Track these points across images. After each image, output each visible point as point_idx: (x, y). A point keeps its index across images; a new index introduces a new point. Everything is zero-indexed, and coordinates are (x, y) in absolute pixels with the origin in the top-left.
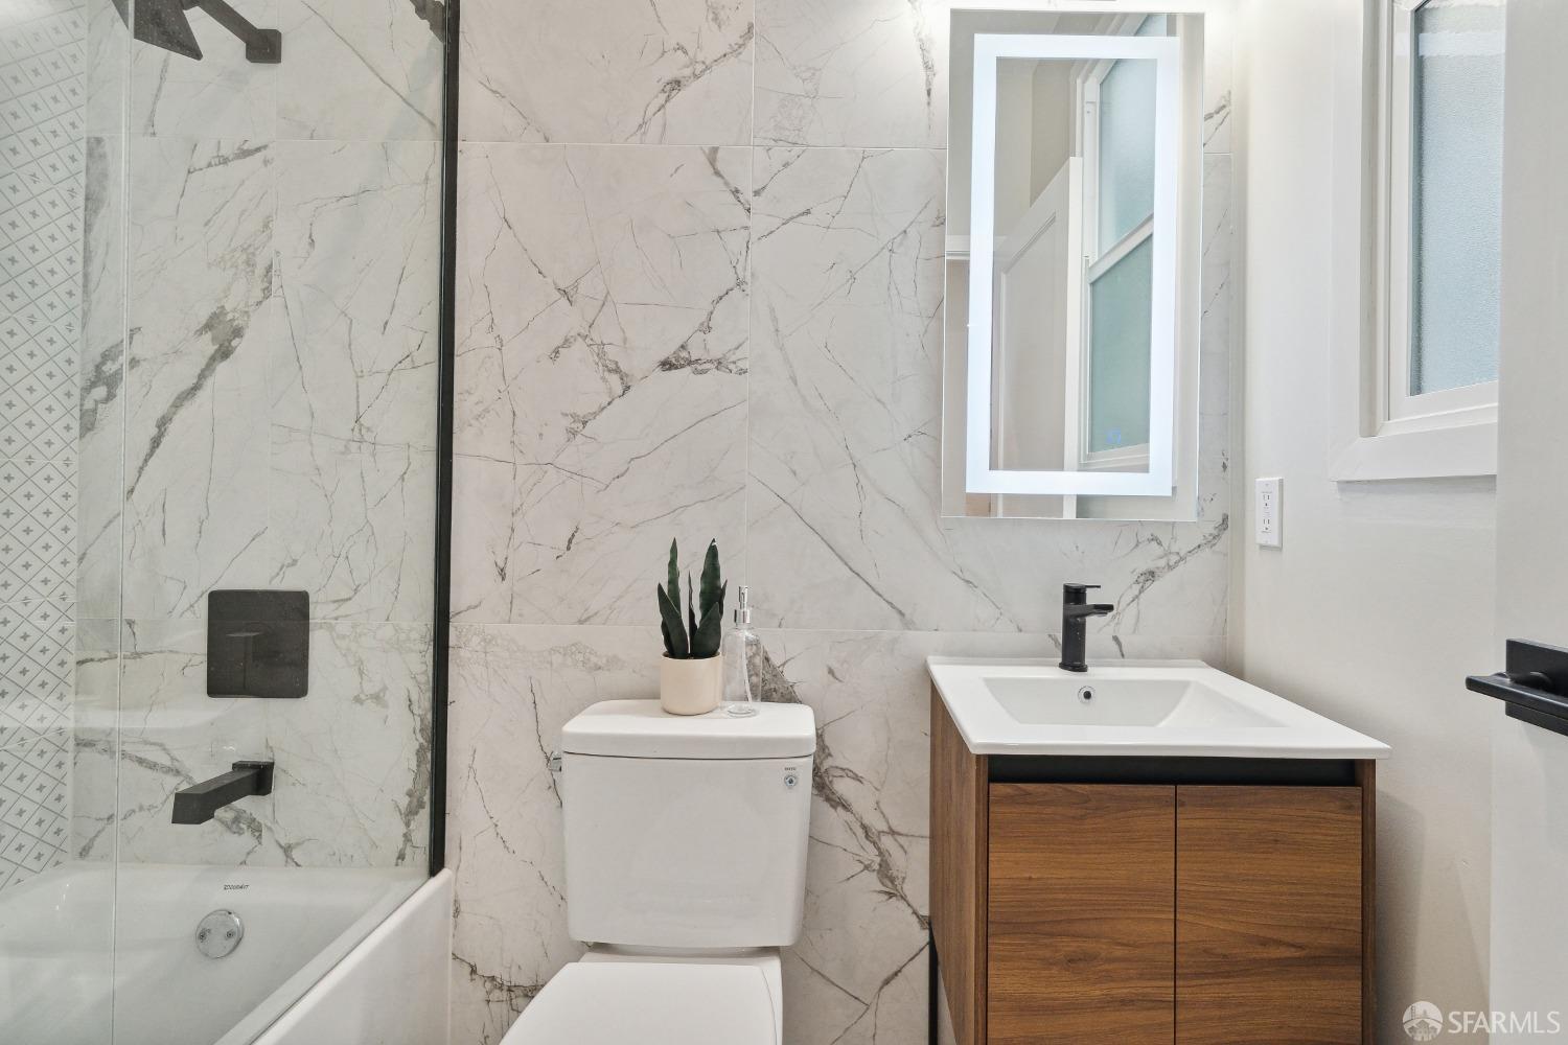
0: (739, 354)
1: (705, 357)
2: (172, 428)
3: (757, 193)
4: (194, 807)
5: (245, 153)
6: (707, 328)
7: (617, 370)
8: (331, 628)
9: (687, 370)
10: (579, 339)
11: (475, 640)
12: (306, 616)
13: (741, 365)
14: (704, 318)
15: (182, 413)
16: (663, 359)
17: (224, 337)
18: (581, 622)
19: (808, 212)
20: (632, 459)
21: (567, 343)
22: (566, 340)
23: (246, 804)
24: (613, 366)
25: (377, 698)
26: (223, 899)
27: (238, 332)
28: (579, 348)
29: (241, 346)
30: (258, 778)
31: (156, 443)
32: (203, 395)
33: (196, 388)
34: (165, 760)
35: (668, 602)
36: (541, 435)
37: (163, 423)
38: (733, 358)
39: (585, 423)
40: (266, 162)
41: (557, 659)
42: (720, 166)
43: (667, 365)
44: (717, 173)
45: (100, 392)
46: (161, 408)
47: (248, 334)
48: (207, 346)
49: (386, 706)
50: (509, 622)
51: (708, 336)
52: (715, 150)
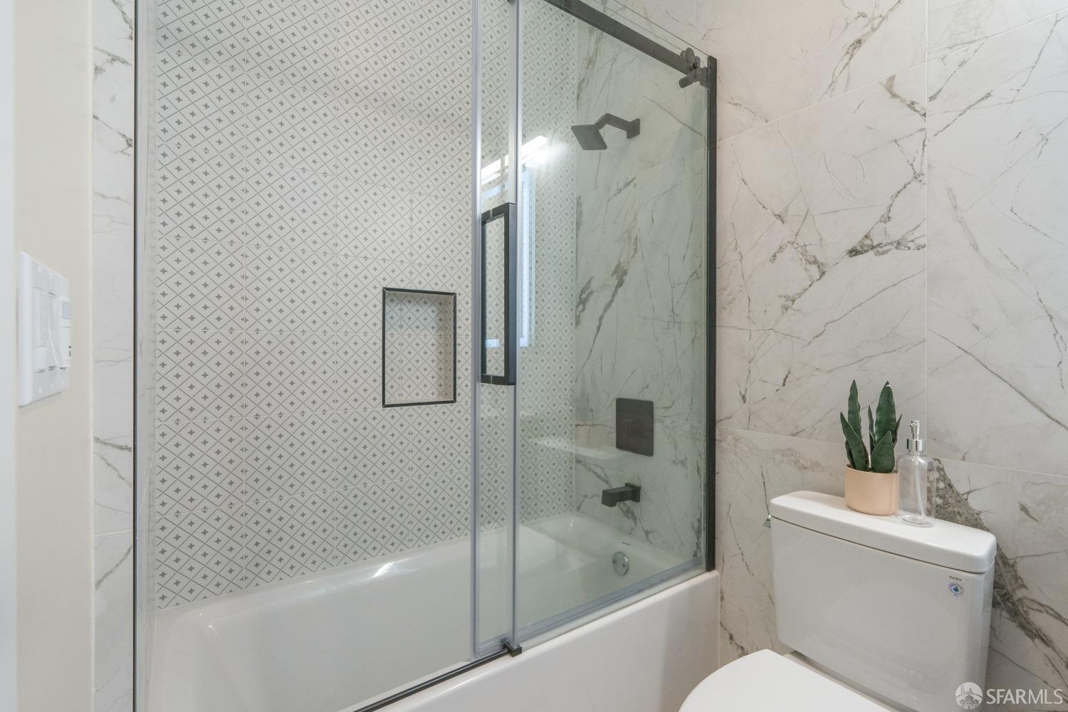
0: (917, 234)
1: (884, 242)
2: (604, 321)
3: (932, 98)
4: (611, 498)
5: (627, 184)
6: (887, 218)
7: (815, 262)
8: (663, 422)
9: (871, 253)
10: (789, 244)
11: (730, 438)
12: (652, 415)
13: (919, 242)
14: (884, 211)
15: (607, 313)
16: (850, 248)
17: (620, 274)
18: (793, 435)
19: (988, 95)
20: (827, 324)
21: (781, 249)
22: (781, 247)
23: (629, 503)
24: (812, 260)
25: (683, 463)
26: (622, 547)
27: (625, 273)
28: (789, 252)
29: (627, 279)
30: (632, 493)
31: (599, 328)
32: (614, 305)
33: (611, 301)
34: (603, 475)
35: (851, 427)
36: (765, 311)
37: (601, 318)
38: (911, 238)
39: (793, 301)
40: (635, 186)
41: (778, 457)
42: (895, 90)
43: (854, 252)
44: (894, 96)
45: (581, 307)
46: (600, 312)
47: (629, 272)
48: (614, 281)
49: (687, 469)
50: (748, 429)
51: (888, 224)
52: (892, 78)
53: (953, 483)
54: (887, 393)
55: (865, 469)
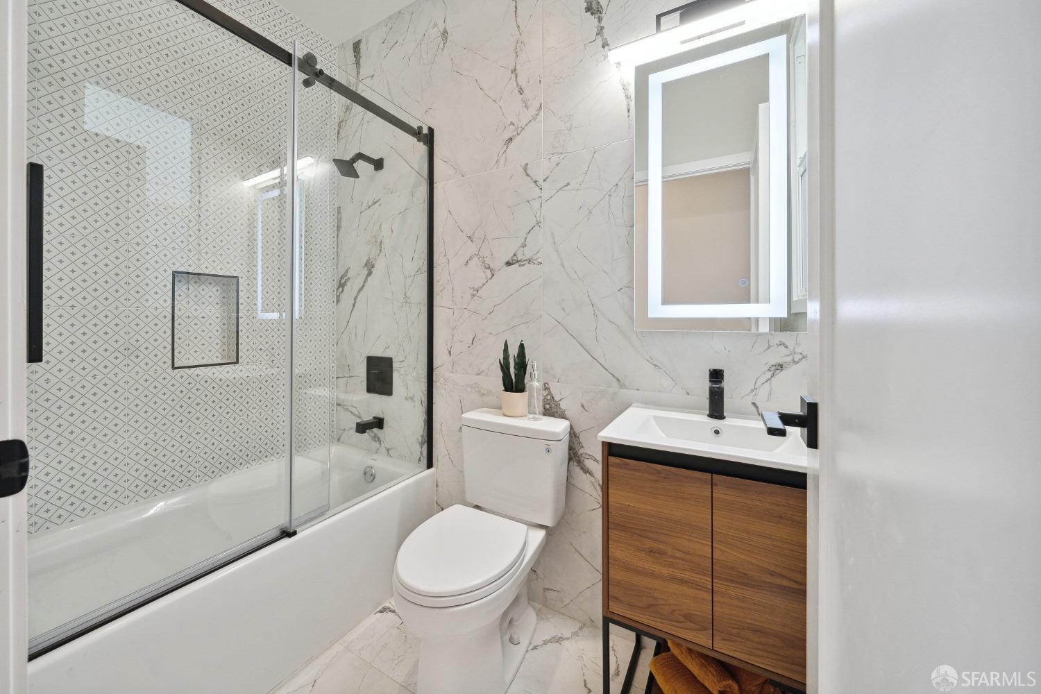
0: (538, 255)
1: (523, 259)
2: (358, 300)
3: (545, 180)
4: (362, 428)
5: (375, 203)
6: (524, 246)
7: (489, 268)
8: (399, 372)
9: (517, 265)
10: (475, 256)
11: (442, 379)
12: (392, 367)
13: (540, 260)
14: (523, 241)
15: (360, 295)
16: (506, 261)
17: (370, 266)
18: (477, 375)
19: (568, 184)
20: (495, 306)
21: (471, 258)
22: (471, 257)
23: (375, 430)
24: (487, 266)
25: (412, 398)
26: (371, 463)
27: (373, 266)
28: (475, 259)
29: (374, 271)
30: (379, 423)
31: (354, 305)
32: (365, 288)
33: (363, 286)
34: (357, 413)
35: (505, 367)
36: (462, 297)
37: (356, 298)
38: (536, 258)
39: (477, 291)
40: (380, 205)
41: (469, 389)
42: (528, 172)
43: (508, 264)
44: (528, 175)
45: (341, 289)
46: (356, 293)
47: (376, 266)
48: (365, 272)
49: (414, 402)
50: (452, 373)
51: (525, 249)
52: (527, 164)
53: (554, 396)
54: (522, 347)
55: (512, 391)
